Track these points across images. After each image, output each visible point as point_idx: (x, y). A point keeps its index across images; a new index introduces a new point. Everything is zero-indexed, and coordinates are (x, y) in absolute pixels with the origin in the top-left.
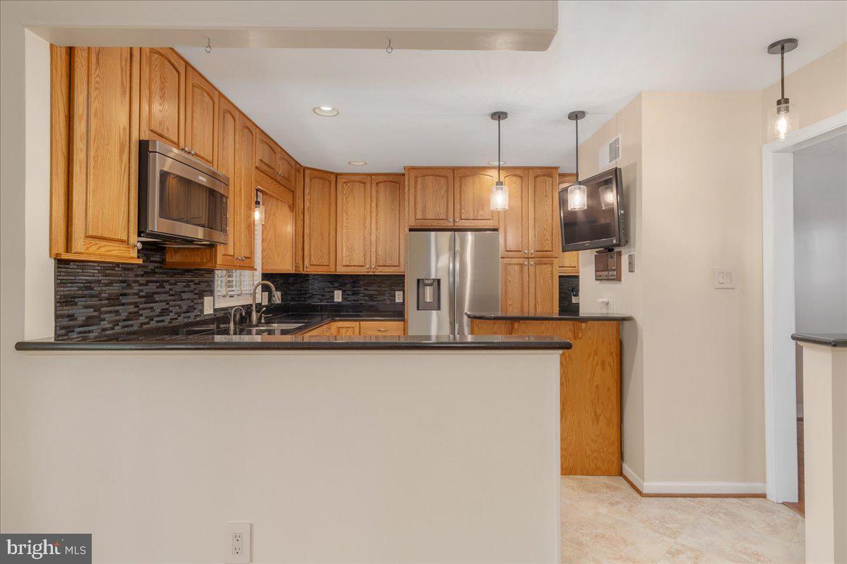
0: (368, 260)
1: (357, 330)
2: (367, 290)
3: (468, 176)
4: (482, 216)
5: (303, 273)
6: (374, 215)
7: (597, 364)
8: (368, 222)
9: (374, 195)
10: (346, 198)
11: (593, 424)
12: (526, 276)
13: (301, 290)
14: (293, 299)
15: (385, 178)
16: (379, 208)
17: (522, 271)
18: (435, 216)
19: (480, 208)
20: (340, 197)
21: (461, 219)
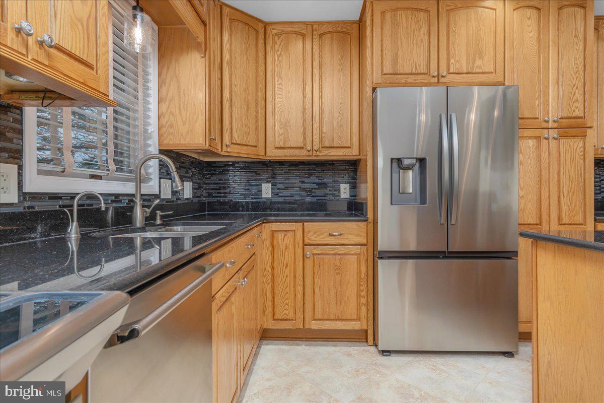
0: (309, 140)
1: (299, 234)
4: (480, 68)
6: (316, 78)
8: (308, 88)
10: (279, 56)
12: (545, 156)
13: (220, 184)
16: (323, 69)
17: (539, 147)
18: (412, 69)
19: (477, 55)
20: (271, 54)
21: (450, 73)
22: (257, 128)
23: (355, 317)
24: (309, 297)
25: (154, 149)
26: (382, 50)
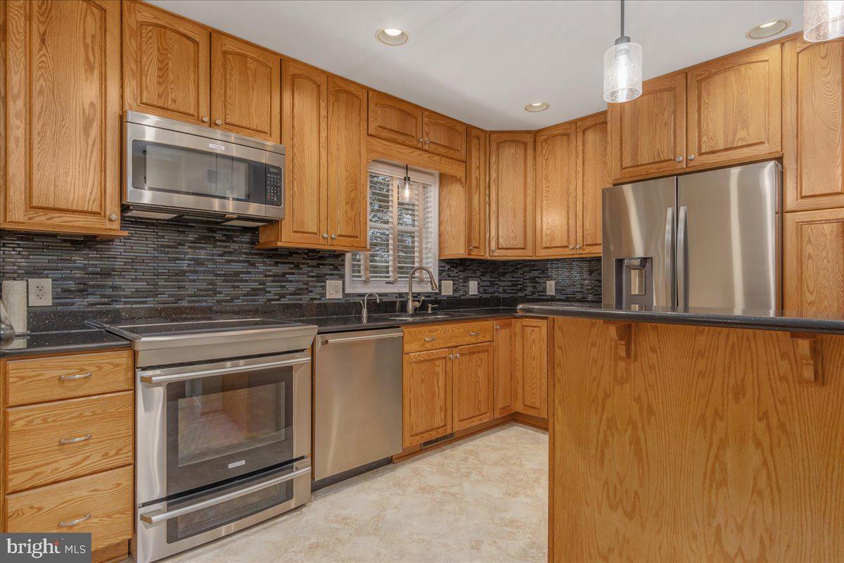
0: (572, 238)
3: (715, 74)
4: (743, 140)
5: (489, 258)
6: (580, 175)
9: (580, 147)
10: (546, 160)
14: (505, 291)
16: (587, 165)
18: (654, 157)
19: (739, 126)
20: (539, 160)
21: (701, 154)
22: (525, 231)
26: (621, 144)
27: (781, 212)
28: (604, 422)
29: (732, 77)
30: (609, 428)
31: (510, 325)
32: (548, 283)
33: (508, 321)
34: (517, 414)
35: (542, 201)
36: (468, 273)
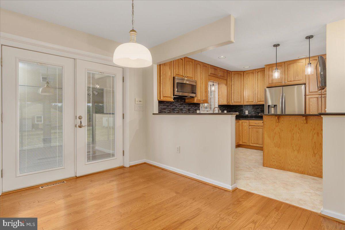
0: (254, 100)
1: (248, 123)
2: (257, 110)
3: (291, 64)
4: (297, 79)
5: (231, 105)
7: (315, 134)
8: (254, 86)
9: (257, 76)
10: (247, 79)
11: (313, 157)
12: (320, 102)
15: (260, 70)
19: (297, 76)
20: (245, 79)
21: (288, 81)
22: (241, 98)
23: (261, 144)
24: (250, 138)
25: (217, 106)
27: (305, 95)
28: (274, 133)
29: (295, 64)
30: (275, 134)
31: (239, 122)
32: (246, 111)
33: (238, 121)
34: (241, 145)
35: (246, 90)
36: (224, 109)
